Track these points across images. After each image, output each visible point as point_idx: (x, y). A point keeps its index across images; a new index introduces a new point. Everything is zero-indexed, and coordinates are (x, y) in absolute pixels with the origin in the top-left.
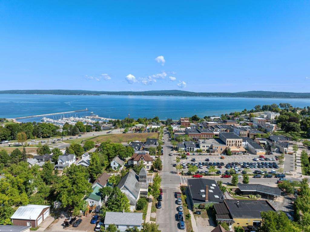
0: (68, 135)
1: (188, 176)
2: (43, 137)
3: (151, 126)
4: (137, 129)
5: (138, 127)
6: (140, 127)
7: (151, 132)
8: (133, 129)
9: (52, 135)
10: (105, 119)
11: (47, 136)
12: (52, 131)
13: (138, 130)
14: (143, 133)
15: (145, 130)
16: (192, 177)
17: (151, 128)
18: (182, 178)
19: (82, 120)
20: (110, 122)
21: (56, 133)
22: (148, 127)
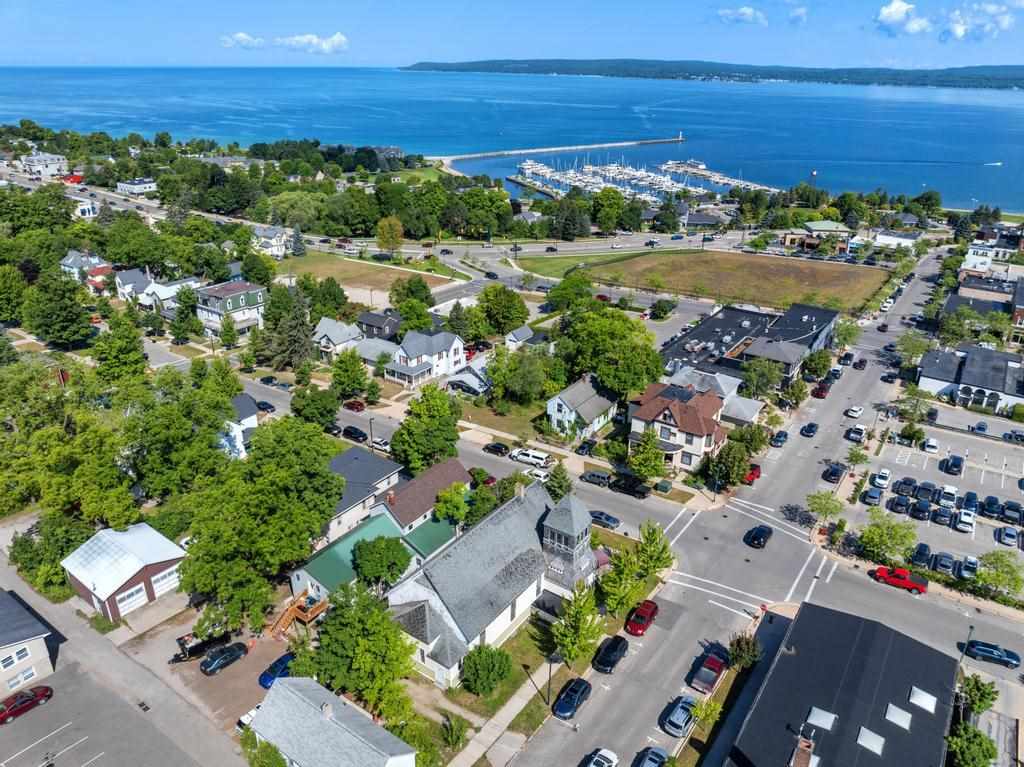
0: (548, 237)
1: (854, 561)
2: (469, 237)
3: (872, 234)
4: (808, 241)
5: (815, 234)
6: (823, 235)
7: (860, 265)
8: (793, 241)
9: (495, 230)
10: (725, 180)
11: (479, 233)
12: (499, 217)
13: (810, 246)
14: (824, 265)
15: (842, 250)
16: (871, 574)
17: (866, 246)
18: (817, 559)
19: (641, 180)
20: (733, 195)
21: (508, 226)
22: (857, 240)
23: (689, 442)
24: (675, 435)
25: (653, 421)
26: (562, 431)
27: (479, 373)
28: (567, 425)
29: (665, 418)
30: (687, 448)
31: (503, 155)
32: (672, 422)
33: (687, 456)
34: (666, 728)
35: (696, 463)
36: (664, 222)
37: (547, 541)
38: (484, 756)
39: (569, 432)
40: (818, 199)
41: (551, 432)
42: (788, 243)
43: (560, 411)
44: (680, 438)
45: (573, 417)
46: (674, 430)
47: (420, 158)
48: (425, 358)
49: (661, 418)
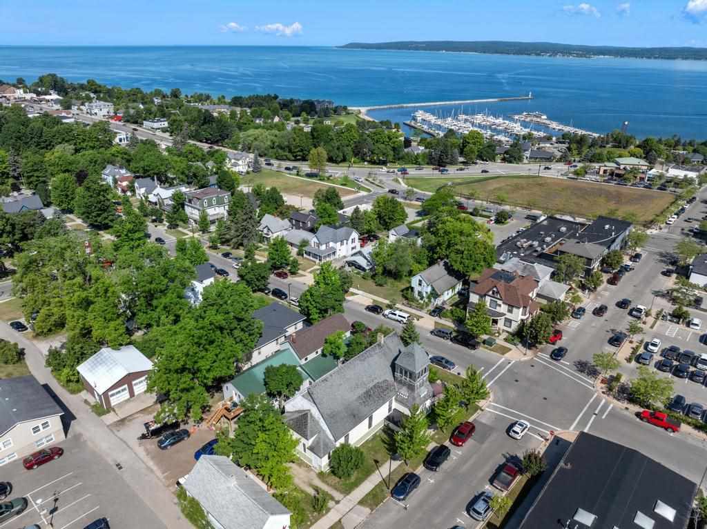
0: (428, 164)
1: (626, 404)
2: (373, 162)
3: (665, 168)
4: (617, 172)
5: (622, 167)
6: (628, 168)
7: (655, 190)
8: (605, 172)
9: (391, 158)
10: (560, 127)
11: (380, 160)
12: (394, 149)
13: (619, 175)
14: (628, 189)
15: (642, 179)
16: (638, 415)
17: (661, 177)
19: (499, 125)
20: (564, 137)
21: (401, 155)
22: (653, 172)
23: (510, 311)
24: (500, 305)
25: (485, 295)
26: (421, 299)
27: (367, 256)
28: (425, 295)
29: (493, 293)
30: (509, 316)
31: (402, 107)
32: (498, 296)
33: (509, 321)
34: (471, 513)
35: (514, 326)
36: (512, 156)
37: (398, 374)
38: (340, 521)
39: (426, 300)
40: (627, 141)
41: (413, 299)
42: (601, 173)
43: (420, 285)
44: (503, 308)
45: (429, 289)
46: (500, 302)
47: (345, 108)
48: (331, 244)
49: (491, 293)
